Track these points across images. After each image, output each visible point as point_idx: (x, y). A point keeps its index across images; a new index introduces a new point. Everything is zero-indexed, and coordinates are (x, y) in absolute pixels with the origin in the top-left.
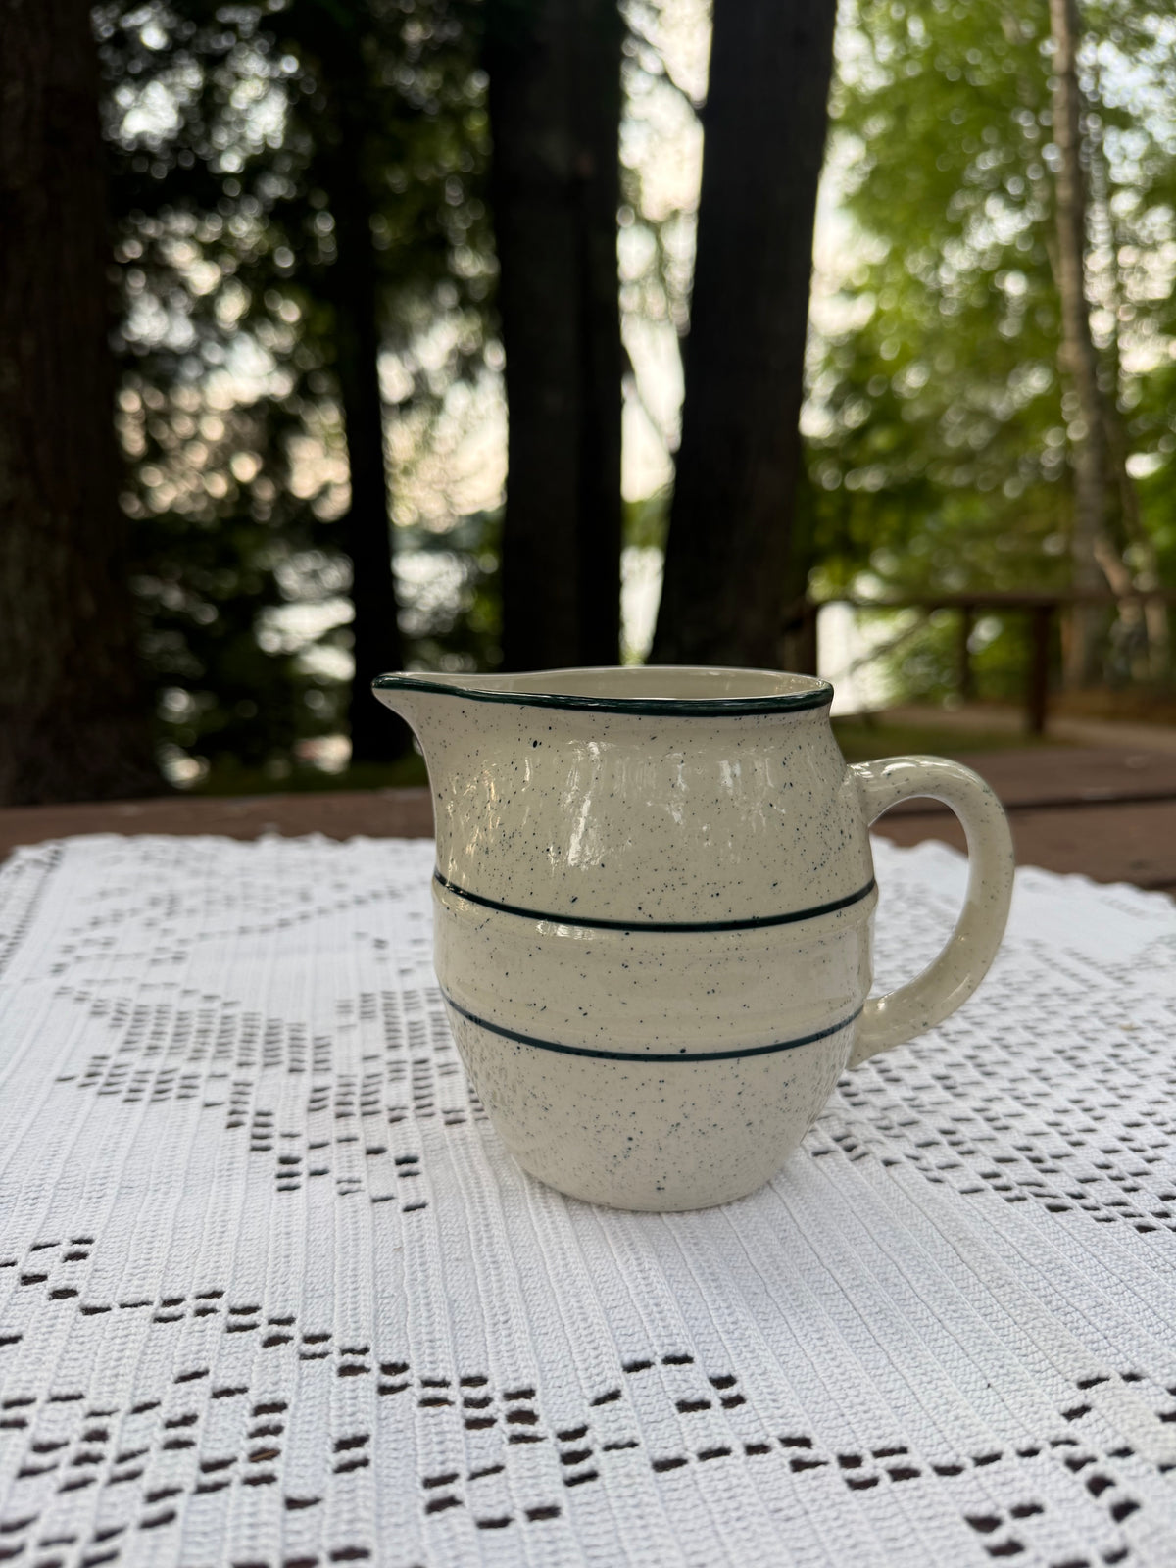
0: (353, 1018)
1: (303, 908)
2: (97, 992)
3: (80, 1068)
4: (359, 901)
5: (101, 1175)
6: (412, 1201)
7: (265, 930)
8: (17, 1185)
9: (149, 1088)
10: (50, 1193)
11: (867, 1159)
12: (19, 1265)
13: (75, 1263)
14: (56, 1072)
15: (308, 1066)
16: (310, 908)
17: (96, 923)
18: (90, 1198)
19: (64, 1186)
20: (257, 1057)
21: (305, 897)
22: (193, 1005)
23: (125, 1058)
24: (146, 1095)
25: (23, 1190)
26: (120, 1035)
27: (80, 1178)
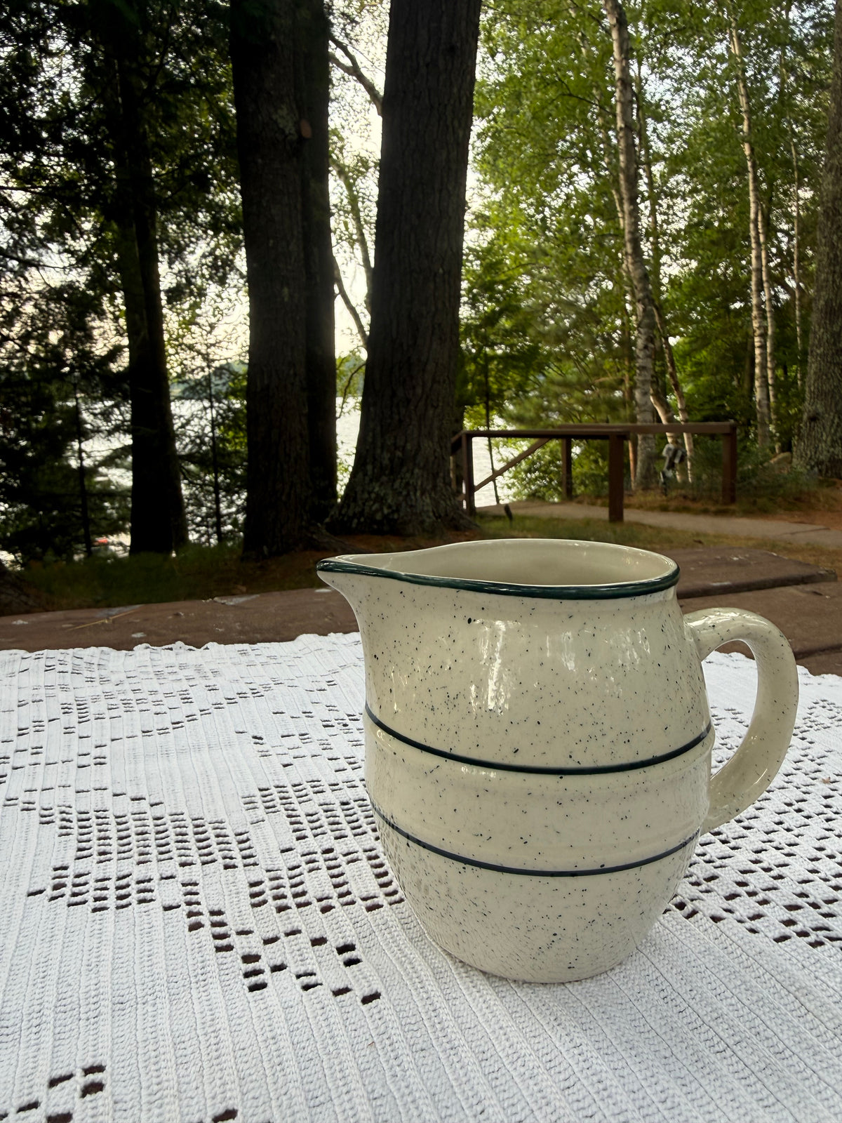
0: (261, 812)
1: (187, 709)
2: (41, 800)
3: (45, 881)
4: (231, 701)
5: (93, 993)
6: (367, 992)
7: (163, 731)
8: (18, 1014)
9: (112, 894)
10: (51, 1019)
11: (699, 916)
12: (43, 1106)
13: (93, 1096)
14: (25, 887)
15: (239, 861)
16: (193, 708)
17: (22, 732)
18: (88, 1019)
19: (63, 1009)
20: (194, 855)
21: (187, 700)
22: (125, 806)
23: (82, 866)
24: (111, 902)
25: (25, 1018)
26: (72, 842)
27: (74, 999)
